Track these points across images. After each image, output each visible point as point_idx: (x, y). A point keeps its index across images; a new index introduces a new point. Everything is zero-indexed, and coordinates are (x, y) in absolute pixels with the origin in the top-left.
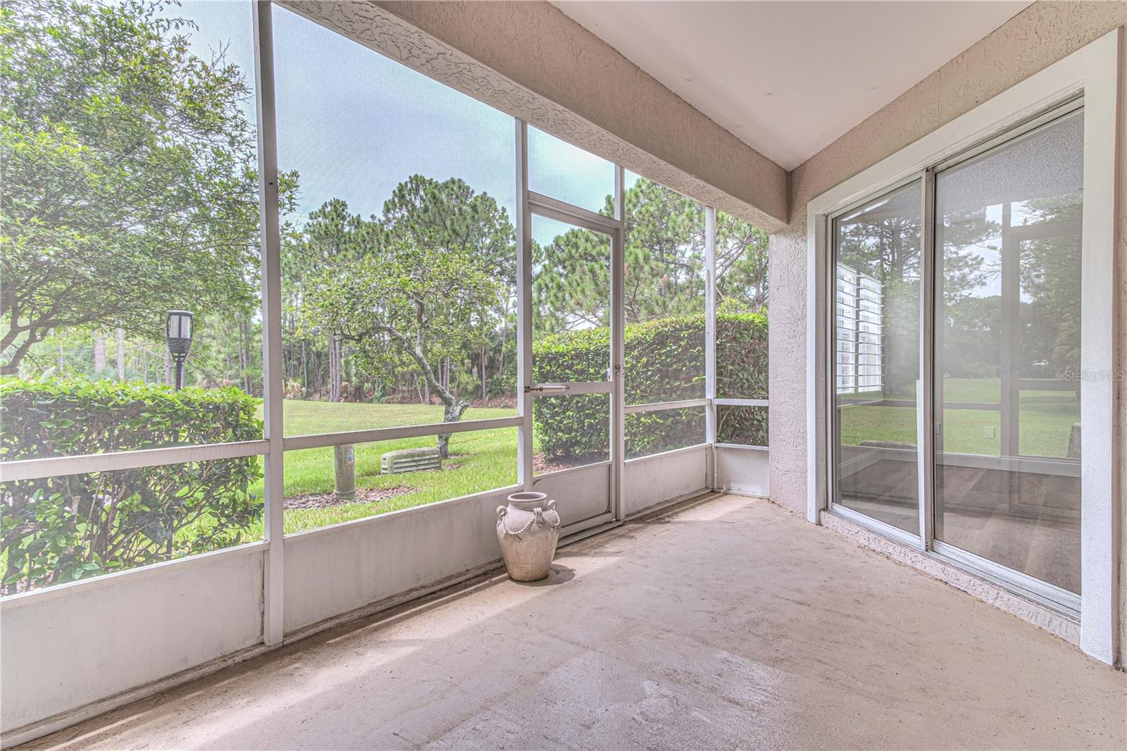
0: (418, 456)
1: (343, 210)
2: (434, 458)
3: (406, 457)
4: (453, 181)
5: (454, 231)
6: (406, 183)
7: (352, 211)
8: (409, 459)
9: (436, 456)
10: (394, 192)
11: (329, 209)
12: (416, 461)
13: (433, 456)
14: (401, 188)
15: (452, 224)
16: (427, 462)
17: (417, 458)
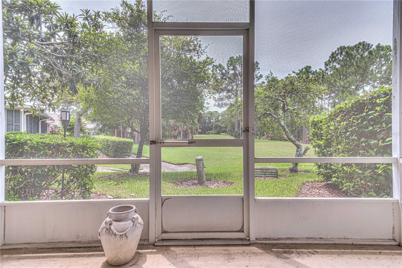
0: (265, 170)
1: (309, 70)
2: (273, 172)
3: (260, 169)
4: (360, 44)
5: (358, 66)
6: (336, 51)
7: (313, 69)
8: (261, 171)
9: (274, 171)
10: (330, 56)
11: (304, 70)
12: (264, 172)
13: (273, 171)
14: (333, 54)
15: (357, 63)
16: (270, 173)
17: (264, 171)
